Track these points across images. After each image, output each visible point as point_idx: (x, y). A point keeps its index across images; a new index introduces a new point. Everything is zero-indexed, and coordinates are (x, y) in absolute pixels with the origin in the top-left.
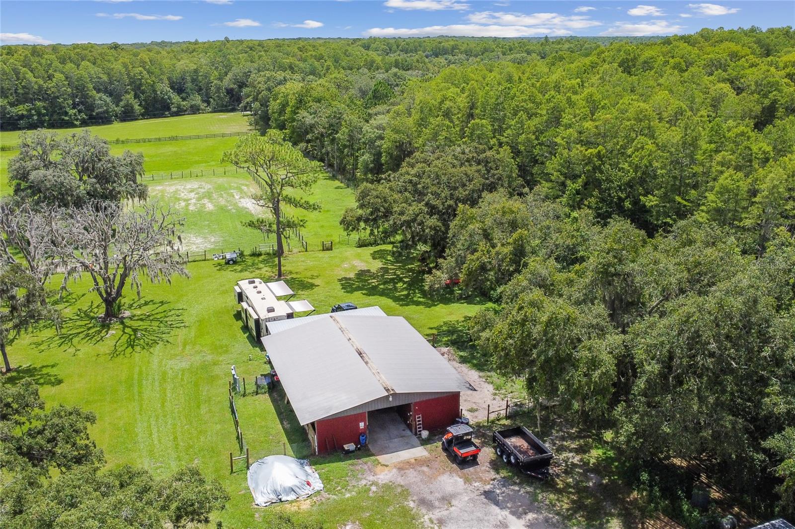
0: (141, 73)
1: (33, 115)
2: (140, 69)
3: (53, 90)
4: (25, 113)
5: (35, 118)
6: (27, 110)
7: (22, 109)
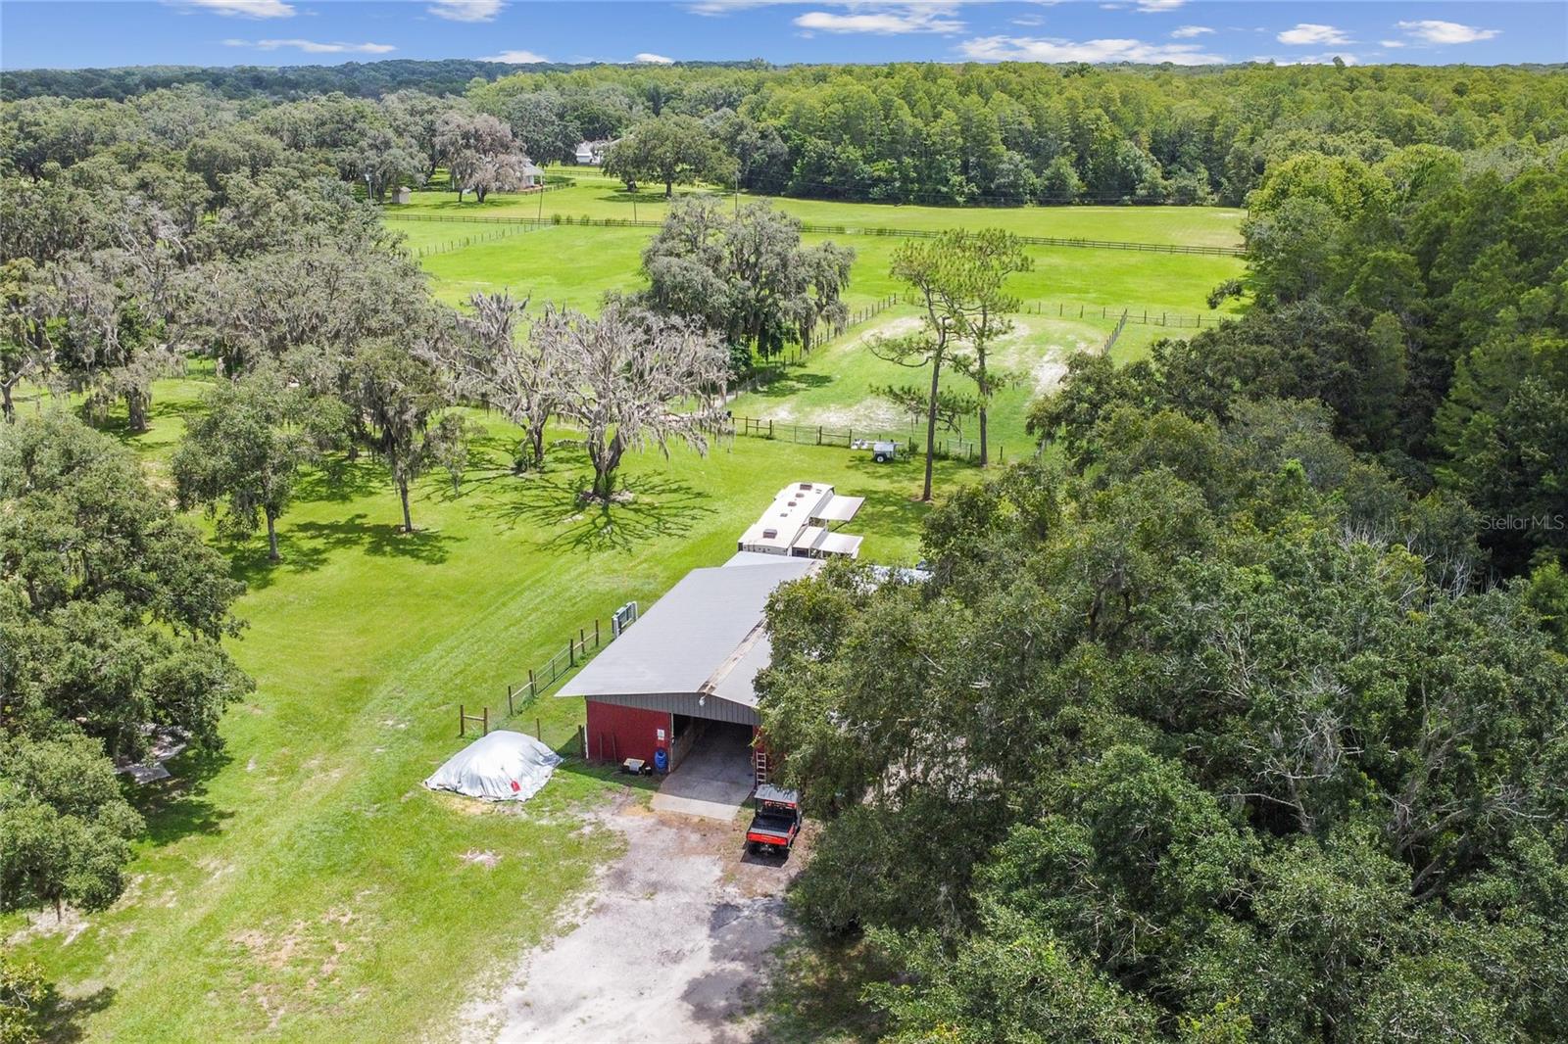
0: (1099, 119)
1: (895, 180)
2: (1099, 111)
3: (934, 138)
4: (883, 174)
5: (897, 184)
6: (887, 171)
7: (879, 169)
